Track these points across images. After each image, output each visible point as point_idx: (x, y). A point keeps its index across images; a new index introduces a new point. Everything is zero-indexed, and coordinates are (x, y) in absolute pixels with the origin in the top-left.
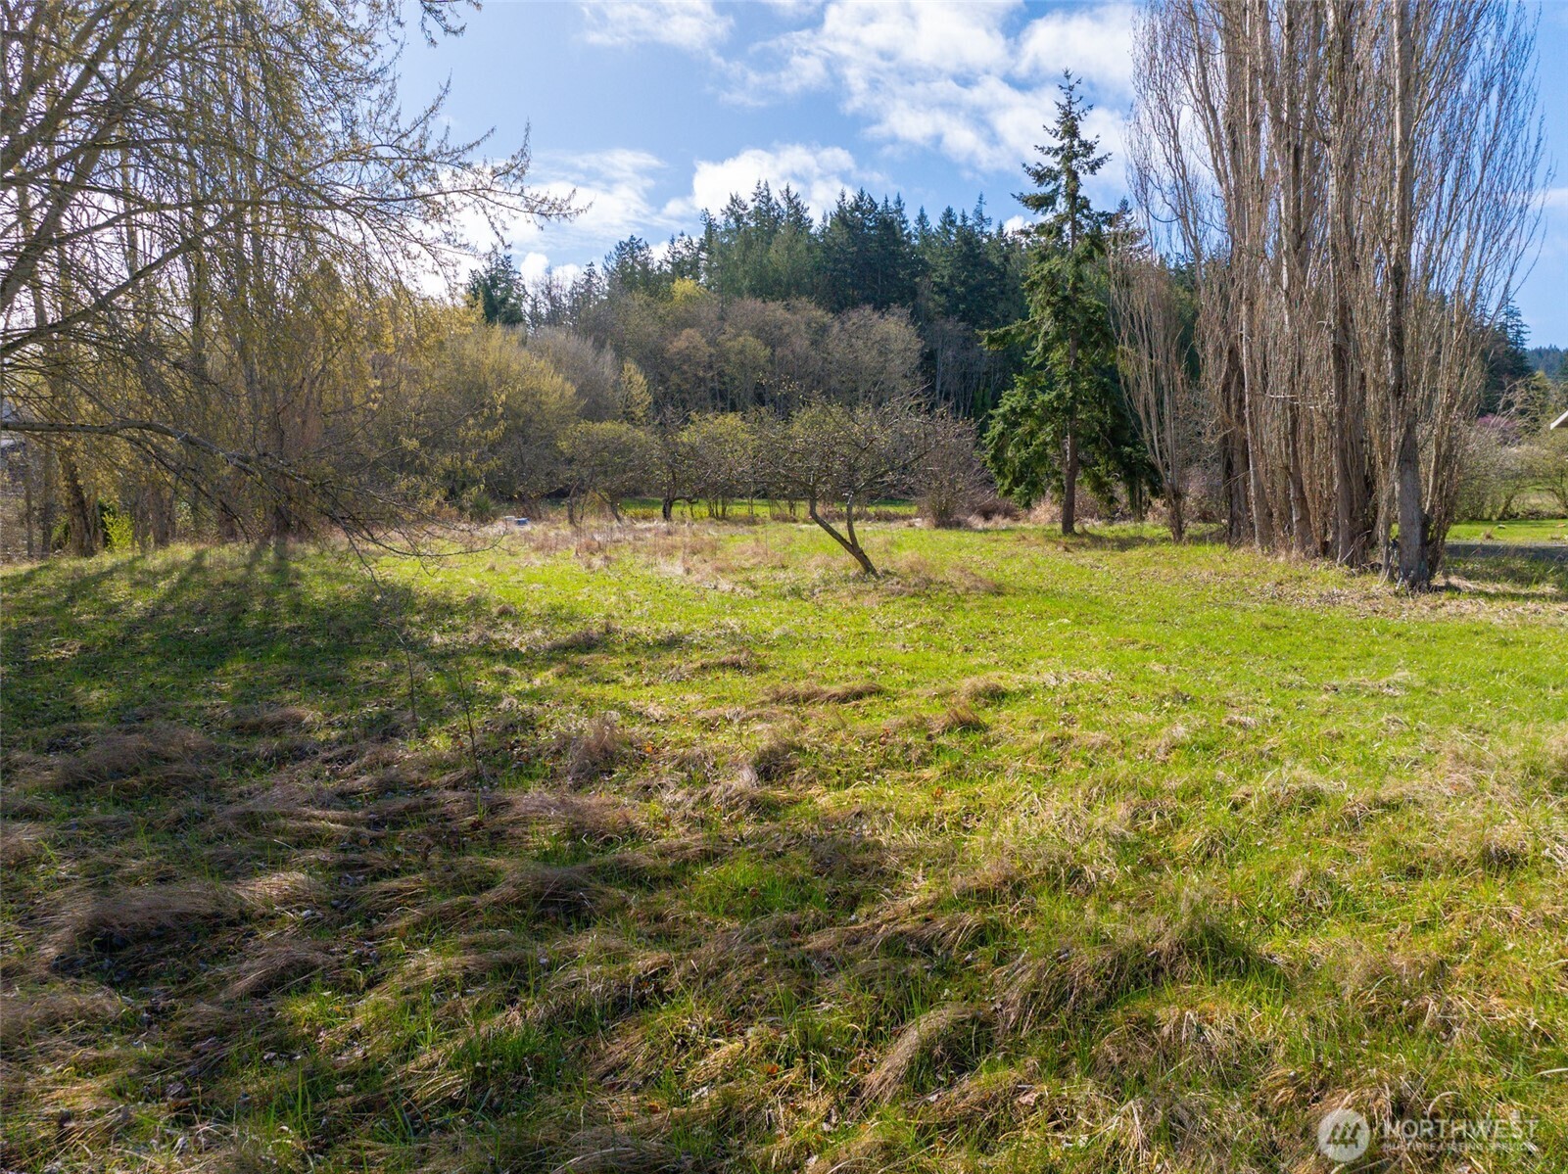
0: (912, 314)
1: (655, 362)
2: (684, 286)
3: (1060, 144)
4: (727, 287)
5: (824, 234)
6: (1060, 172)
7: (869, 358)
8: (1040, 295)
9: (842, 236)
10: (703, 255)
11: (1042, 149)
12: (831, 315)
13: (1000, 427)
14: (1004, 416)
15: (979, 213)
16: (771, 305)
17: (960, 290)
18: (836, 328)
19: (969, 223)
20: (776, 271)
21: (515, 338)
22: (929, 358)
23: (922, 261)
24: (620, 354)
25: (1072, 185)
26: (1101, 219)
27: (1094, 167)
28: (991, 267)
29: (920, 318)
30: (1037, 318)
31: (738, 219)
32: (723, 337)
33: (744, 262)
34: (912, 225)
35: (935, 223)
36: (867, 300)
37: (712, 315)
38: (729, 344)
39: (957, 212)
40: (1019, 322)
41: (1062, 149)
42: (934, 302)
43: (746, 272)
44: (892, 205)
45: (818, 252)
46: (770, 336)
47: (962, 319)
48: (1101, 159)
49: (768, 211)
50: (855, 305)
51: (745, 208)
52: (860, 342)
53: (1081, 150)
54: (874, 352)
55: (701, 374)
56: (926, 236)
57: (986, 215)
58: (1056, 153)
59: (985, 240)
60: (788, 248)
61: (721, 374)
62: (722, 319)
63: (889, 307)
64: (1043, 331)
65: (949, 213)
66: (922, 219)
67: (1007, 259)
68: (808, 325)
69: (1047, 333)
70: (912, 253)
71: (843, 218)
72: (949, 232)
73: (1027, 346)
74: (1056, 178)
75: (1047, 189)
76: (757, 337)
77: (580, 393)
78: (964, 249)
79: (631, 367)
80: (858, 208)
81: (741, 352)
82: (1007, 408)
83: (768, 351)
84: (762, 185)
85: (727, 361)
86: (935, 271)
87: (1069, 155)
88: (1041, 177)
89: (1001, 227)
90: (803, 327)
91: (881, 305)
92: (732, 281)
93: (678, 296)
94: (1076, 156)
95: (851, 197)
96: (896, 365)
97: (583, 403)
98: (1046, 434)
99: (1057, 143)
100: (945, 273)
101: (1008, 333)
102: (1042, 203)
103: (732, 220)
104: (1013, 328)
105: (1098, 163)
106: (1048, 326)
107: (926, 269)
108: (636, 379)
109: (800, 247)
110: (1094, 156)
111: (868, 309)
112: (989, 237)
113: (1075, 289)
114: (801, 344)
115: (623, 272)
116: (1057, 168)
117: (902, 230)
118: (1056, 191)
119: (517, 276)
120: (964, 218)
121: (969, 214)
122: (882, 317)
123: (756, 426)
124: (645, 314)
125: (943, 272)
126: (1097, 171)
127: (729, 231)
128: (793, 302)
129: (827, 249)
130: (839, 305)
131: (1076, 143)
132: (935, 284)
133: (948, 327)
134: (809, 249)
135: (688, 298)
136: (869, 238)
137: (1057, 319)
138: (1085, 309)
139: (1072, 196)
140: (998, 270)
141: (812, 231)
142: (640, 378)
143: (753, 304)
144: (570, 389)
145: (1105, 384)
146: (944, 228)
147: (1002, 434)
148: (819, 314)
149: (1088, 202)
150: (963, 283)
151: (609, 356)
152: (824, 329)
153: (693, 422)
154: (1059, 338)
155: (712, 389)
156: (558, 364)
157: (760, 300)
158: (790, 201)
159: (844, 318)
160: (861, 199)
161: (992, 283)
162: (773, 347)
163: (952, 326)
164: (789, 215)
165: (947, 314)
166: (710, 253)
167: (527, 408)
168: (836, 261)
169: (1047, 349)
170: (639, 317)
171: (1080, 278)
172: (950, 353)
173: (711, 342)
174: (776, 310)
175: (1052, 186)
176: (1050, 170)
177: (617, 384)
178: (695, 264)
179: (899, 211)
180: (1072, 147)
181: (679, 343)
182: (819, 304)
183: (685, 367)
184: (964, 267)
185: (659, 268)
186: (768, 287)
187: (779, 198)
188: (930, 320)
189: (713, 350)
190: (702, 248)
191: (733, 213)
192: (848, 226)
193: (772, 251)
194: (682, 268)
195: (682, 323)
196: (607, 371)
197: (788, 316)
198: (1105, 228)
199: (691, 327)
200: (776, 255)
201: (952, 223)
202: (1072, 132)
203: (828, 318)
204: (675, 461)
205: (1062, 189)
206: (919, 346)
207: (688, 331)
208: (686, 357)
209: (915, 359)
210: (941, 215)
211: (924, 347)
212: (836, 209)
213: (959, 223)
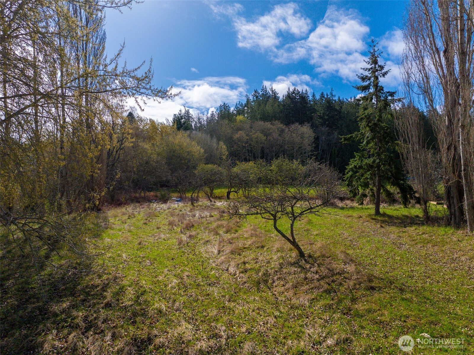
0: (311, 125)
1: (230, 141)
2: (240, 118)
3: (371, 67)
4: (253, 118)
5: (283, 101)
6: (371, 77)
7: (297, 140)
8: (364, 123)
9: (289, 102)
10: (246, 108)
11: (364, 69)
12: (285, 126)
13: (350, 173)
14: (352, 169)
15: (331, 94)
16: (267, 123)
17: (326, 117)
18: (287, 130)
19: (329, 97)
20: (268, 113)
21: (186, 135)
22: (317, 139)
23: (314, 109)
24: (219, 140)
25: (376, 82)
26: (388, 94)
27: (384, 75)
28: (336, 110)
29: (314, 126)
30: (363, 131)
31: (257, 97)
32: (251, 133)
33: (258, 110)
34: (311, 98)
35: (318, 97)
36: (297, 121)
37: (248, 127)
38: (253, 136)
39: (325, 94)
40: (356, 133)
41: (372, 68)
42: (318, 121)
43: (259, 113)
44: (304, 91)
45: (281, 107)
46: (266, 133)
47: (327, 127)
48: (387, 72)
49: (266, 95)
50: (293, 123)
51: (259, 94)
52: (295, 134)
53: (379, 69)
54: (299, 138)
55: (244, 145)
56: (314, 100)
57: (334, 94)
58: (369, 70)
59: (334, 102)
60: (272, 106)
61: (250, 145)
62: (251, 128)
63: (304, 123)
64: (366, 137)
65: (322, 94)
66: (314, 96)
67: (341, 107)
68: (278, 129)
69: (368, 137)
70: (311, 106)
71: (289, 96)
72: (323, 99)
73: (359, 142)
74: (369, 79)
75: (366, 83)
76: (262, 133)
77: (205, 152)
78: (327, 104)
79: (221, 143)
80: (294, 93)
81: (256, 138)
82: (353, 166)
83: (265, 138)
84: (264, 87)
85: (252, 141)
86: (318, 112)
87: (374, 71)
88: (363, 79)
89: (339, 98)
90: (276, 130)
91: (301, 123)
92: (255, 116)
93: (238, 121)
94: (377, 70)
95: (291, 89)
96: (306, 141)
97: (206, 155)
98: (368, 175)
99: (369, 66)
100: (321, 112)
101: (352, 137)
102: (365, 88)
103: (255, 98)
104: (354, 135)
105: (386, 73)
106: (368, 134)
107: (314, 111)
108: (223, 147)
109: (276, 105)
110: (385, 70)
111: (297, 124)
112: (335, 101)
113: (378, 120)
114: (276, 135)
115: (221, 114)
116: (369, 75)
117: (307, 99)
118: (369, 84)
119: (191, 115)
120: (327, 95)
121: (329, 94)
122: (302, 126)
123: (259, 166)
124: (227, 126)
125: (321, 111)
126: (386, 76)
127: (254, 101)
128: (273, 122)
129: (284, 106)
130: (288, 122)
131: (377, 66)
132: (319, 116)
133: (323, 129)
134: (278, 106)
135: (241, 121)
136: (297, 102)
137: (372, 132)
138: (383, 128)
139: (376, 86)
140: (339, 111)
141: (279, 100)
142: (225, 147)
143: (261, 123)
144: (202, 151)
145: (392, 157)
146: (321, 98)
147: (351, 176)
148: (281, 126)
149: (383, 88)
150: (327, 115)
151: (215, 140)
152: (282, 131)
153: (238, 165)
154: (373, 139)
155: (248, 149)
156: (198, 143)
157: (263, 122)
158: (273, 91)
159: (290, 127)
160: (295, 90)
161: (336, 115)
162: (267, 136)
163: (324, 129)
164: (272, 96)
165: (322, 125)
166: (248, 107)
167: (188, 157)
168: (287, 109)
169: (368, 143)
170: (226, 128)
171: (380, 116)
172: (324, 137)
173: (247, 135)
174: (268, 125)
175: (368, 82)
176: (367, 76)
177: (217, 149)
178: (243, 111)
179: (306, 94)
180: (375, 67)
181: (237, 136)
182: (282, 123)
183: (239, 143)
184: (328, 110)
185: (233, 112)
186: (265, 118)
187: (269, 91)
188: (317, 127)
189: (248, 138)
190: (245, 106)
191: (255, 95)
192: (291, 98)
193: (267, 106)
194: (240, 112)
195: (239, 129)
196: (215, 145)
197: (271, 126)
198: (390, 98)
199: (241, 130)
200: (269, 108)
201: (324, 97)
202: (375, 62)
203: (284, 127)
204: (231, 179)
205: (372, 83)
206: (314, 135)
207: (241, 132)
208: (239, 140)
209: (312, 139)
210: (320, 94)
211: (315, 136)
212: (287, 93)
213: (326, 97)
